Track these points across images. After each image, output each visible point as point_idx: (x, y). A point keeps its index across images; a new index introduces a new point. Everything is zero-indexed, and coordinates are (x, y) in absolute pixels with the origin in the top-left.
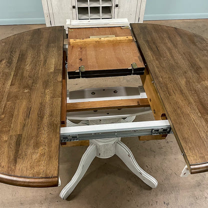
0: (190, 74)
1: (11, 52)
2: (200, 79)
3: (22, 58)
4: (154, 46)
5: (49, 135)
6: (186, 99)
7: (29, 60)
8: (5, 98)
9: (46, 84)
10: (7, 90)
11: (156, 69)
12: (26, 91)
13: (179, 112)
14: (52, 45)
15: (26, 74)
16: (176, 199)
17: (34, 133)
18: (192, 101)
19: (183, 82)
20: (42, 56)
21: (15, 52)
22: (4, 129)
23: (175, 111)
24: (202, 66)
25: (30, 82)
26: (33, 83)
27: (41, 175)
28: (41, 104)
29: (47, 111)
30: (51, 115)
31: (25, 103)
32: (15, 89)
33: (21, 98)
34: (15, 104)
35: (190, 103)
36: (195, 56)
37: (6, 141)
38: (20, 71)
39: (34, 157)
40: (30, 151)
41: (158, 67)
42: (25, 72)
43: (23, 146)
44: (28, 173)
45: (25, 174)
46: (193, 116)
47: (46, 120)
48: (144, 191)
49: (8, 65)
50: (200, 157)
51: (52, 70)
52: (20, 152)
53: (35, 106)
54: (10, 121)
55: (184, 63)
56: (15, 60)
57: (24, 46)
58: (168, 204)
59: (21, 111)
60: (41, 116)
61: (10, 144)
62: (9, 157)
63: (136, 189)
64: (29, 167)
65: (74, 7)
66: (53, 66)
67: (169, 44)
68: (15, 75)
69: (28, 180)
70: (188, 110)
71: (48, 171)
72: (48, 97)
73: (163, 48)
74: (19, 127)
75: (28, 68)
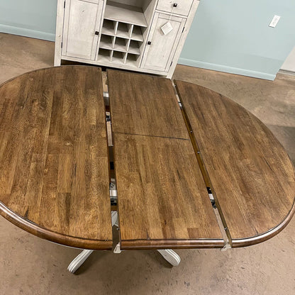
0: (233, 149)
1: (43, 92)
2: (242, 157)
3: (57, 102)
4: (199, 112)
5: (99, 197)
6: (230, 175)
7: (66, 106)
8: (45, 150)
9: (89, 139)
10: (45, 140)
11: (202, 139)
12: (68, 144)
13: (223, 187)
14: (90, 91)
15: (65, 123)
16: (198, 280)
17: (83, 194)
18: (235, 177)
19: (226, 157)
20: (81, 104)
21: (48, 92)
22: (50, 185)
23: (220, 186)
24: (244, 142)
25: (71, 134)
26: (74, 136)
27: (96, 238)
28: (87, 161)
29: (95, 171)
30: (99, 176)
31: (68, 158)
32: (55, 140)
33: (63, 151)
34: (58, 157)
35: (233, 180)
36: (238, 130)
37: (55, 199)
38: (58, 119)
39: (87, 218)
40: (81, 212)
41: (203, 137)
42: (64, 121)
43: (74, 206)
44: (83, 234)
45: (80, 235)
46: (235, 194)
47: (94, 180)
48: (165, 269)
49: (43, 108)
50: (241, 233)
51: (94, 123)
52: (71, 212)
53: (81, 163)
54: (55, 178)
55: (227, 136)
56: (50, 103)
57: (58, 87)
58: (188, 285)
59: (66, 166)
60: (88, 176)
61: (59, 203)
62: (60, 216)
63: (155, 265)
64: (83, 228)
65: (97, 33)
66: (94, 118)
67: (214, 113)
68: (53, 123)
69: (83, 241)
70: (231, 186)
71: (103, 235)
72: (93, 155)
73: (208, 116)
74: (66, 185)
75: (66, 115)
